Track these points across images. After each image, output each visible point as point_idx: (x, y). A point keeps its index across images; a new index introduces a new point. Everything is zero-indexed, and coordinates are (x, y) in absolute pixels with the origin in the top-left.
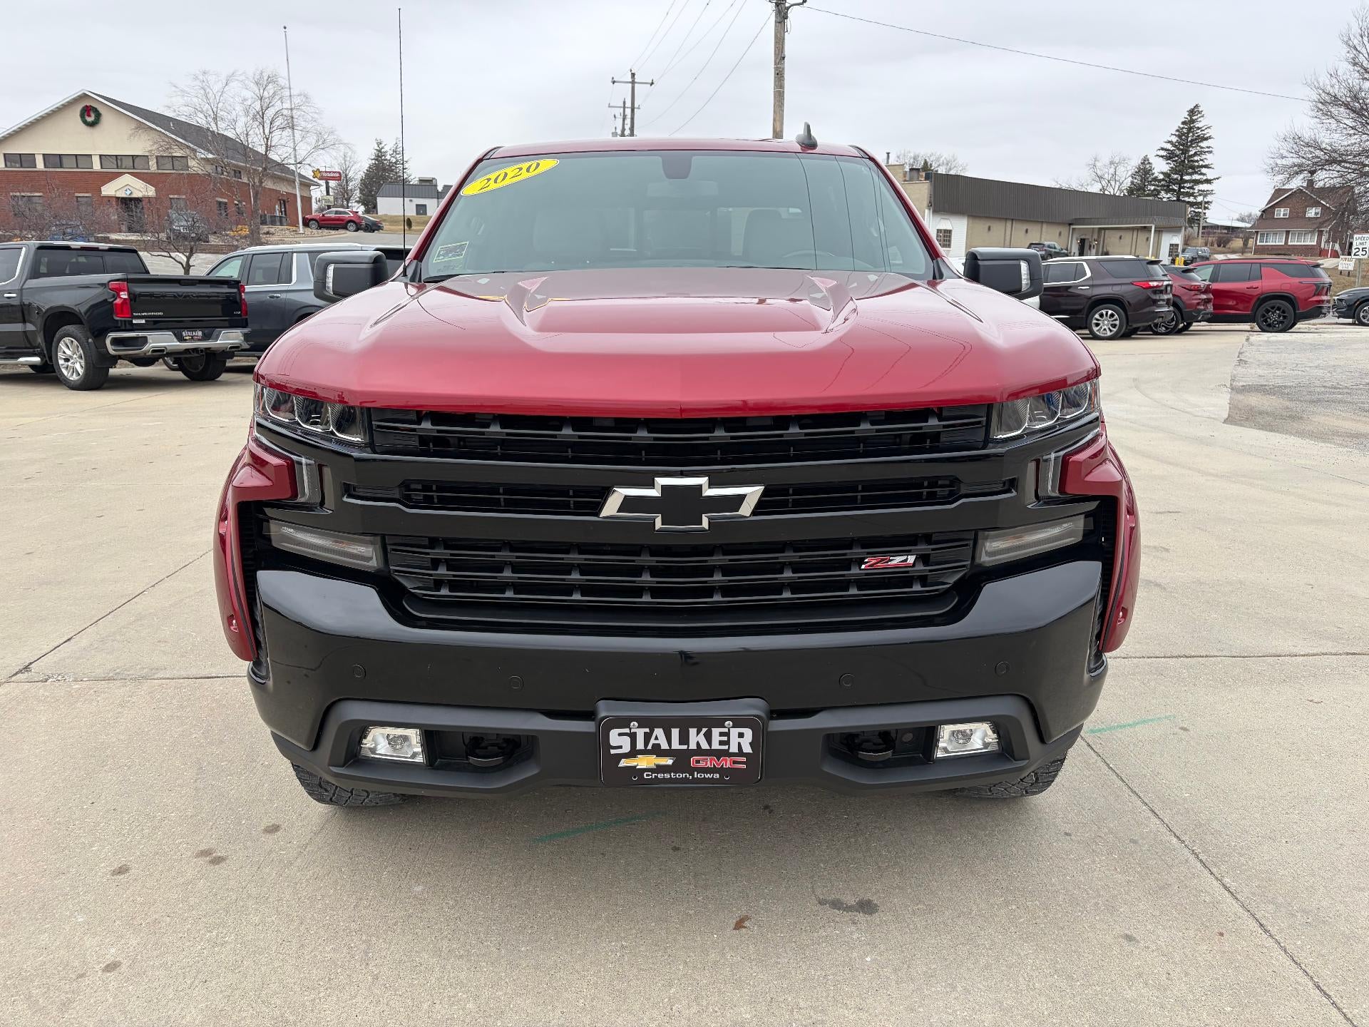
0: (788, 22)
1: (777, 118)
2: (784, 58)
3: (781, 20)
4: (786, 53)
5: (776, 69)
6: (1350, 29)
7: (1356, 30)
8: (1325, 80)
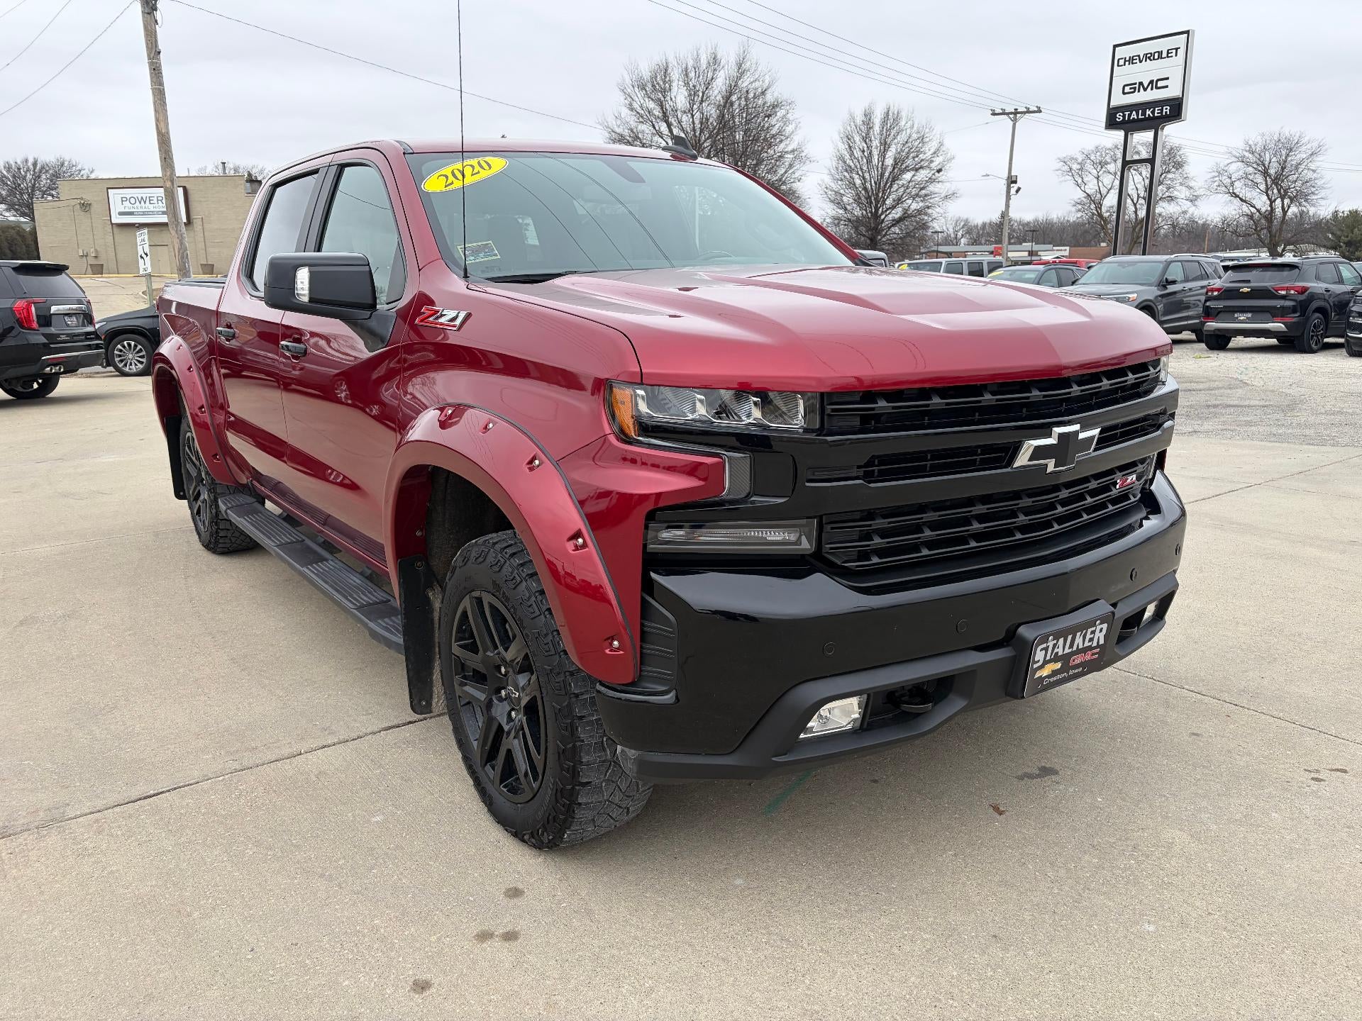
0: (158, 15)
1: (161, 118)
2: (159, 53)
3: (149, 12)
4: (160, 47)
5: (151, 64)
6: (624, 80)
7: (628, 82)
8: (613, 123)
